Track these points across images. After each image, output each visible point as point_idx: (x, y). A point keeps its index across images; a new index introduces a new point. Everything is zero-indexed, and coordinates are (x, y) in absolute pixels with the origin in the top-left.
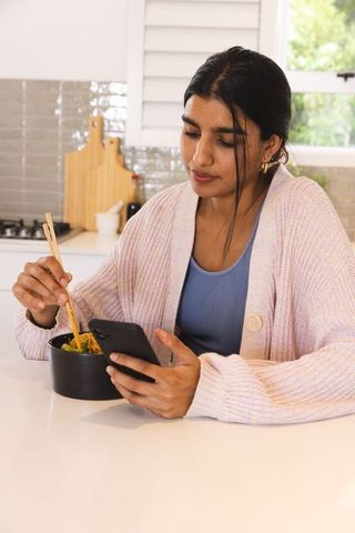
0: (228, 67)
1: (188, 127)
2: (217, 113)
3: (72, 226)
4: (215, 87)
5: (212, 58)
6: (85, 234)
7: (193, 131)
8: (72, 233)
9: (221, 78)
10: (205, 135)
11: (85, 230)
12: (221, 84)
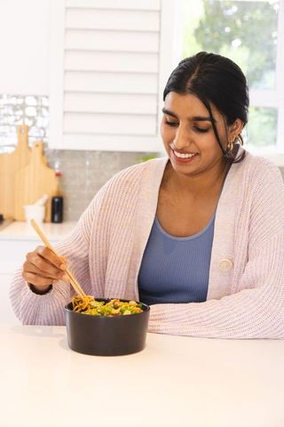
0: (198, 68)
1: (168, 118)
2: (193, 106)
3: (5, 217)
4: (189, 84)
5: (184, 61)
6: (15, 223)
7: (172, 121)
8: (5, 223)
9: (193, 77)
10: (183, 124)
11: (14, 220)
12: (194, 82)
